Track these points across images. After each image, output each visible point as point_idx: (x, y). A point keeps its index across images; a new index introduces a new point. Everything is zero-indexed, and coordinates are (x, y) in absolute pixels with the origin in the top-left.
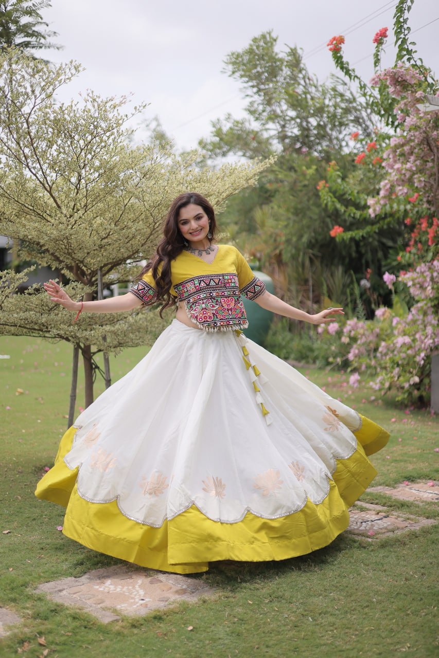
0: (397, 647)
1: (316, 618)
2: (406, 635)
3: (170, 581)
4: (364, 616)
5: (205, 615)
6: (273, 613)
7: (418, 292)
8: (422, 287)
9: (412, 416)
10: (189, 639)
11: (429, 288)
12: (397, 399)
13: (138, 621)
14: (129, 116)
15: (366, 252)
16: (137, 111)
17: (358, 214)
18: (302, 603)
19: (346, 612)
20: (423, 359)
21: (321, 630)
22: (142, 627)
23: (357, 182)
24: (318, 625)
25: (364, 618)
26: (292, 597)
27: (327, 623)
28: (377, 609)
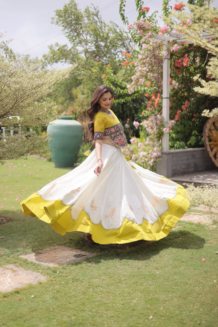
0: (131, 301)
1: (94, 289)
2: (136, 295)
3: (24, 274)
4: (117, 287)
5: (40, 290)
6: (74, 288)
7: (150, 130)
8: (152, 128)
10: (32, 301)
11: (155, 128)
13: (7, 294)
15: (127, 110)
16: (8, 43)
17: (122, 91)
18: (88, 282)
19: (109, 285)
20: (152, 163)
21: (96, 294)
22: (9, 297)
23: (122, 76)
24: (95, 292)
26: (83, 279)
27: (99, 291)
28: (123, 283)
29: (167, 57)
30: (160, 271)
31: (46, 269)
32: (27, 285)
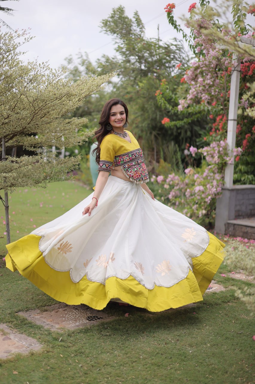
3: (16, 339)
4: (131, 368)
5: (30, 364)
7: (211, 159)
8: (213, 157)
11: (216, 157)
14: (21, 43)
18: (95, 358)
19: (121, 365)
21: (101, 377)
23: (183, 92)
25: (131, 370)
26: (89, 353)
27: (106, 372)
28: (141, 363)
29: (236, 69)
30: (194, 350)
31: (45, 334)
32: (14, 356)
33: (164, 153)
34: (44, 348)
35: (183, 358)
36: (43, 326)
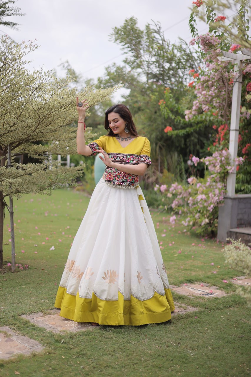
3: (19, 341)
4: (132, 370)
5: (32, 364)
6: (75, 365)
7: (213, 169)
8: (215, 166)
9: (205, 242)
11: (218, 166)
12: (197, 232)
15: (190, 145)
18: (96, 359)
19: (122, 367)
20: (212, 208)
23: (187, 103)
25: (132, 371)
26: (91, 355)
27: (107, 373)
28: (142, 365)
29: (237, 80)
30: (195, 353)
31: (48, 336)
32: (16, 357)
33: (168, 164)
34: (46, 350)
35: (184, 360)
36: (46, 328)
